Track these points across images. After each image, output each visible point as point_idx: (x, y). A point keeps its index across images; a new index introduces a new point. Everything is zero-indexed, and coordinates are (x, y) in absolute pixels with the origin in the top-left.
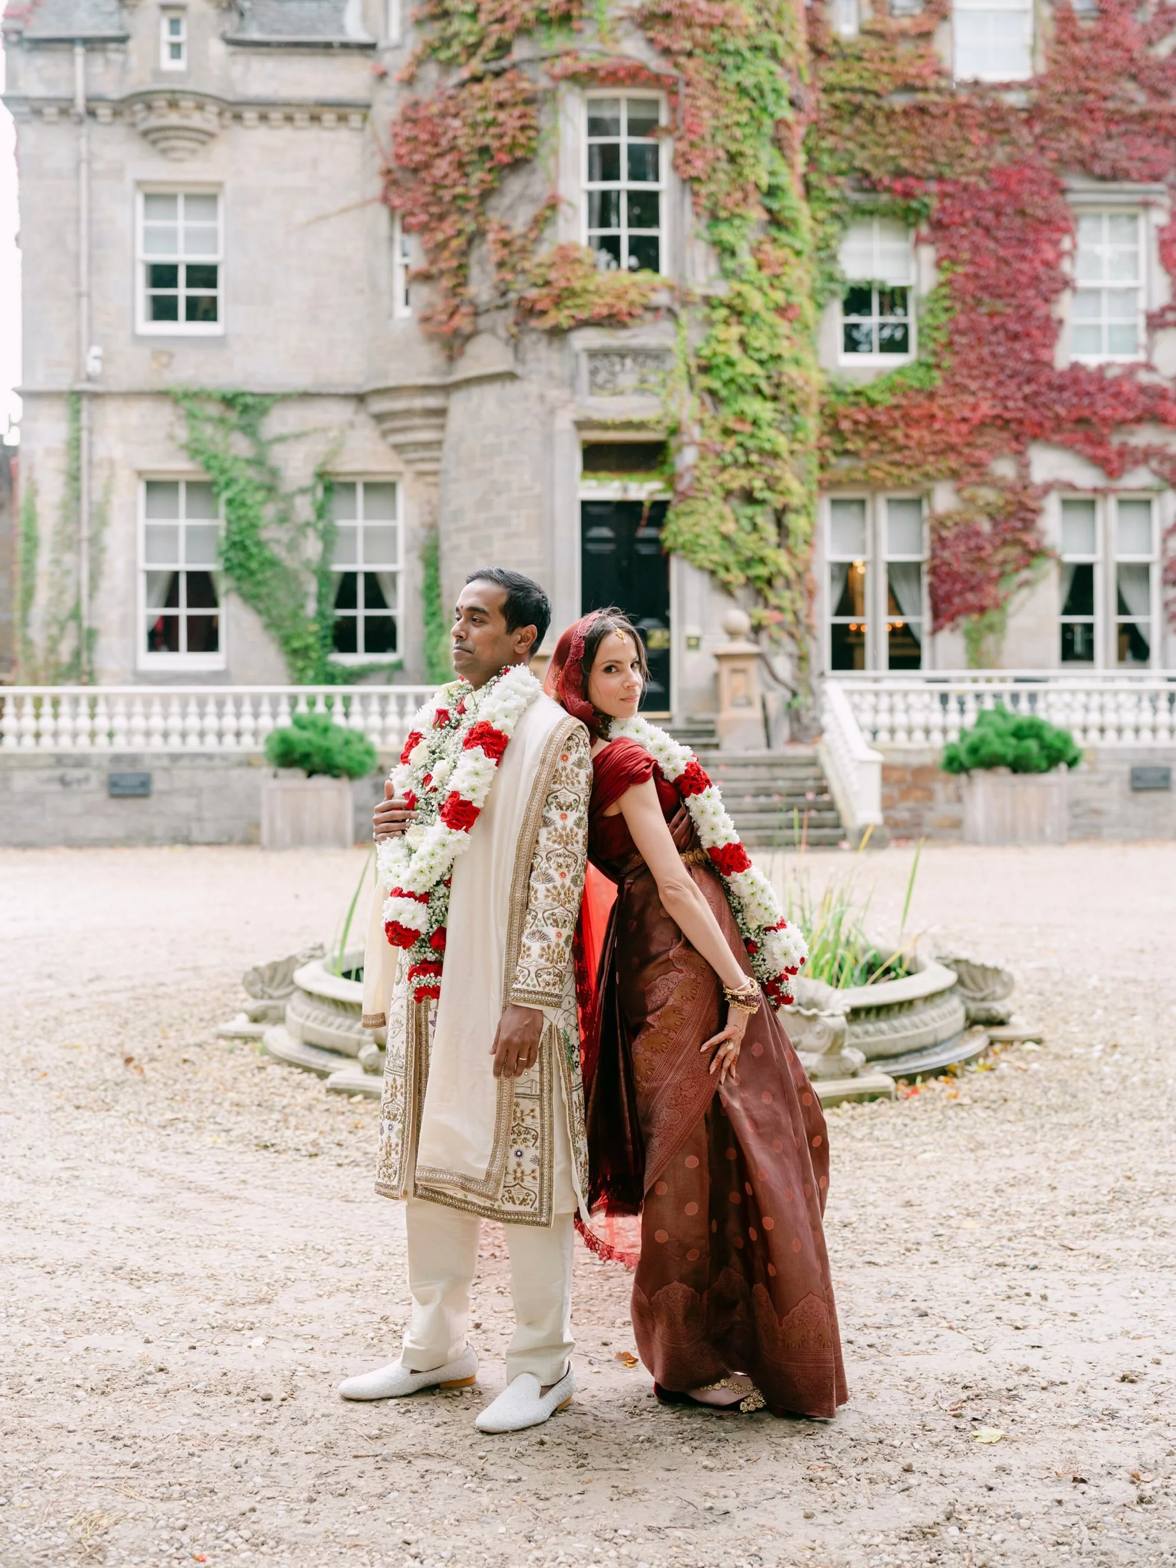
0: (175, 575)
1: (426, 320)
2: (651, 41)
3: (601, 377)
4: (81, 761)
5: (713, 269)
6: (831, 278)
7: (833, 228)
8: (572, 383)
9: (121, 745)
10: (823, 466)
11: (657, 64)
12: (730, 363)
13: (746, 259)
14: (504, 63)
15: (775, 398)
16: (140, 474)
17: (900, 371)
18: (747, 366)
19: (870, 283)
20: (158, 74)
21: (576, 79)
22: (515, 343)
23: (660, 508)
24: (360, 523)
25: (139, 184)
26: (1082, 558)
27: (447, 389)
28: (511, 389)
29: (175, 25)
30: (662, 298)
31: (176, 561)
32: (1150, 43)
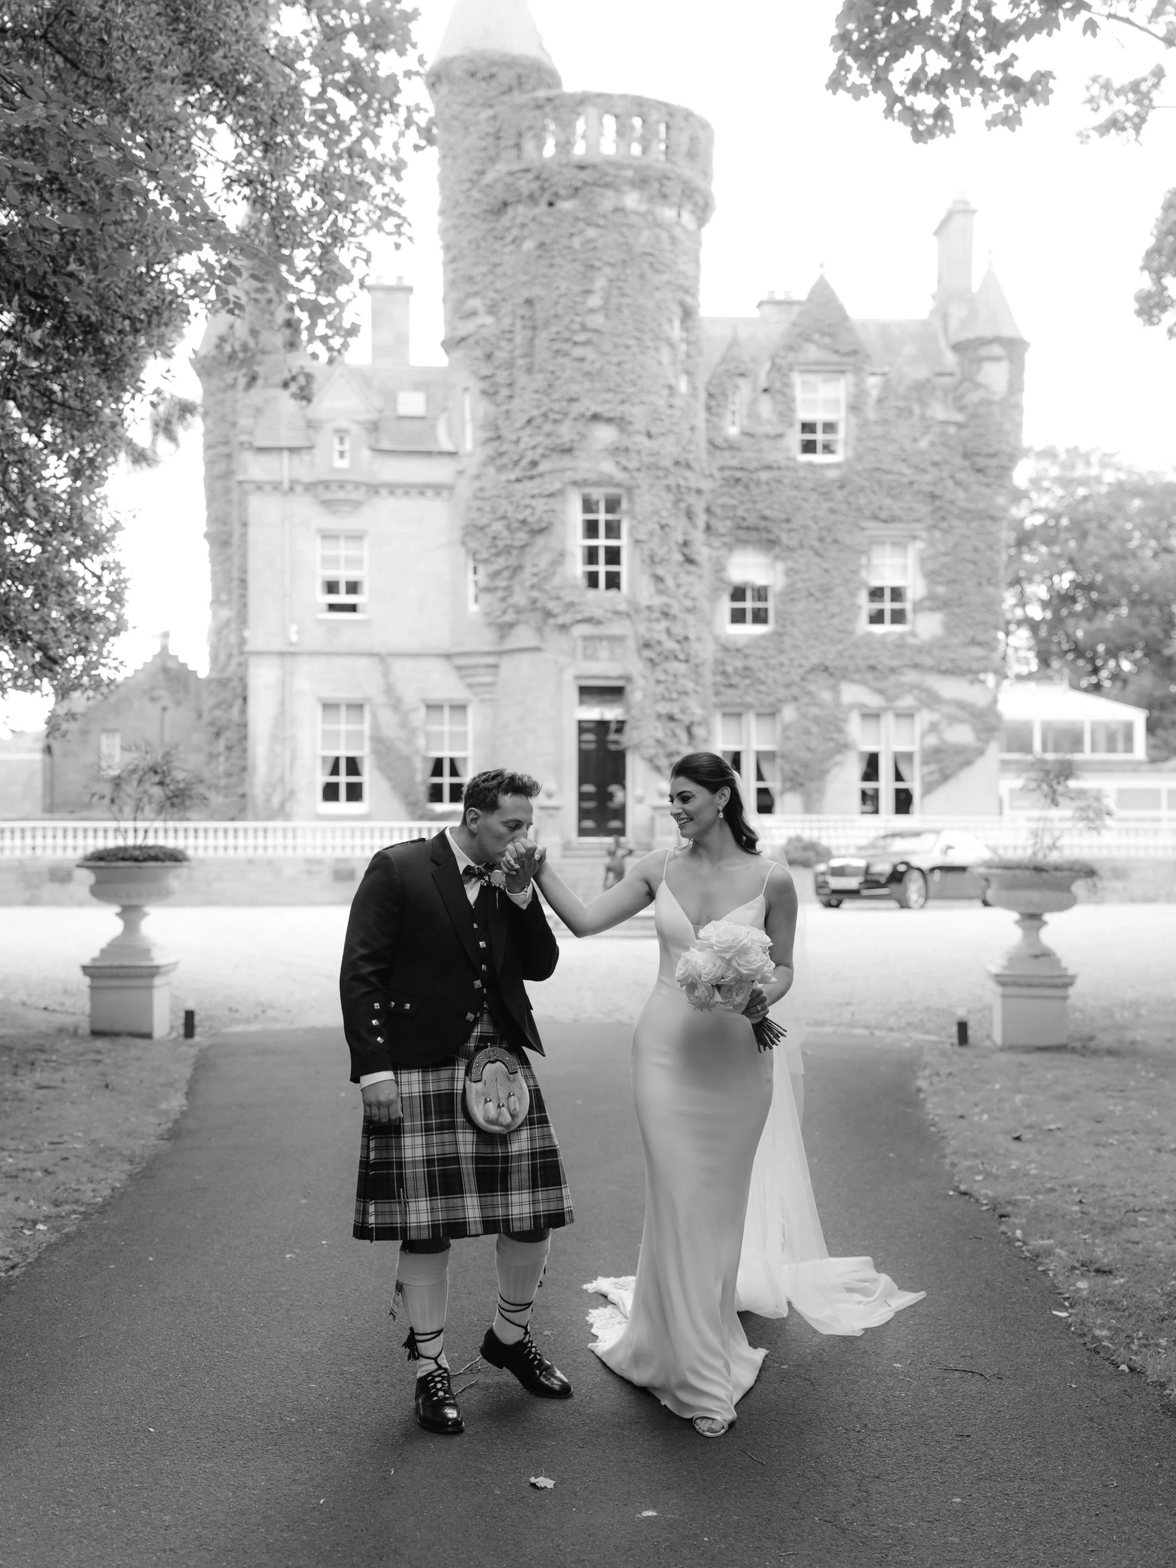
0: (337, 760)
1: (487, 614)
2: (618, 463)
3: (590, 651)
4: (319, 862)
5: (652, 589)
6: (722, 581)
7: (724, 552)
8: (573, 654)
9: (339, 854)
10: (717, 694)
11: (620, 476)
12: (659, 643)
13: (670, 582)
14: (534, 472)
15: (687, 661)
16: (319, 699)
17: (763, 636)
18: (670, 645)
19: (746, 584)
20: (333, 470)
21: (575, 483)
22: (539, 630)
23: (621, 726)
24: (446, 728)
25: (319, 530)
26: (872, 748)
27: (500, 653)
28: (537, 657)
29: (342, 441)
30: (623, 607)
31: (338, 748)
32: (915, 440)
